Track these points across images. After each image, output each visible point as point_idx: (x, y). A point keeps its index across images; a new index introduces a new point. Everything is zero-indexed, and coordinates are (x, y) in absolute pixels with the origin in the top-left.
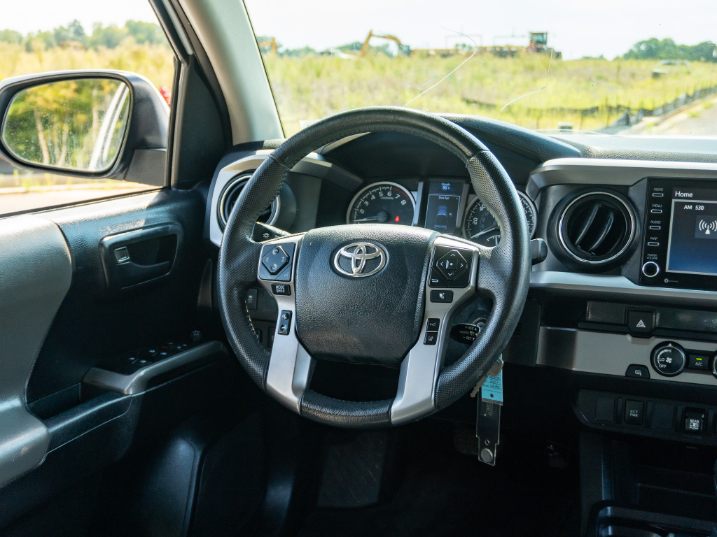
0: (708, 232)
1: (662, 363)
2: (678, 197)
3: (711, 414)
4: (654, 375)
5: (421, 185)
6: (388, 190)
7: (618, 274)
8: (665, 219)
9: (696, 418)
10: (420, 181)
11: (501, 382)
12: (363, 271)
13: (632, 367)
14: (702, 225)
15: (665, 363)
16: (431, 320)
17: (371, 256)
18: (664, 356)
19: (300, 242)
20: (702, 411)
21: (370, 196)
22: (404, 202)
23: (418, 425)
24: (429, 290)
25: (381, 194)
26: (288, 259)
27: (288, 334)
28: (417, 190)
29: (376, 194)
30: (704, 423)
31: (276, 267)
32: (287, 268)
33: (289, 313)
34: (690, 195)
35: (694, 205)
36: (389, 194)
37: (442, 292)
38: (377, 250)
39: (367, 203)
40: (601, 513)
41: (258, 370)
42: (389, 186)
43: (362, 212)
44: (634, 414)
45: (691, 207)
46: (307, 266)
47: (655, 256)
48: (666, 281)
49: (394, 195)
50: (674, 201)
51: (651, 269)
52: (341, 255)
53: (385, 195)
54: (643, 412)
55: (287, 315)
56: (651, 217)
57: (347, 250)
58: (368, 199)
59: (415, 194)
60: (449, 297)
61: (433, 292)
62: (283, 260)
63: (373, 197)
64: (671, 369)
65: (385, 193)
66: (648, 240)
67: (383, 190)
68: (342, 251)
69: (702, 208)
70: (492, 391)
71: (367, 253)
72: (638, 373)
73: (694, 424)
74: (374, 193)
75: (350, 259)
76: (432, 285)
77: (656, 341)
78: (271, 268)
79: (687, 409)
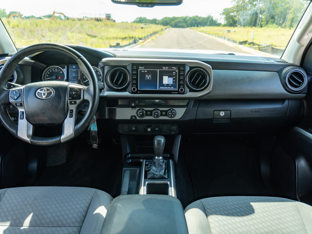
0: (148, 78)
1: (139, 114)
2: (140, 69)
3: (153, 126)
4: (138, 118)
5: (66, 67)
6: (56, 68)
7: (126, 91)
8: (137, 75)
9: (149, 128)
10: (66, 65)
11: (96, 125)
12: (46, 97)
13: (132, 116)
14: (147, 76)
15: (140, 114)
16: (71, 110)
17: (48, 92)
18: (140, 112)
19: (24, 89)
20: (151, 126)
21: (50, 71)
22: (61, 72)
23: (70, 142)
24: (69, 101)
25: (53, 70)
26: (20, 94)
27: (23, 119)
28: (65, 68)
29: (52, 70)
30: (152, 129)
31: (16, 97)
32: (20, 97)
33: (23, 112)
34: (143, 68)
35: (144, 70)
36: (56, 70)
37: (73, 101)
38: (51, 90)
39: (49, 73)
40: (127, 156)
41: (14, 132)
42: (56, 67)
43: (48, 76)
44: (134, 129)
45: (144, 71)
46: (27, 96)
47: (135, 86)
48: (139, 92)
49: (58, 70)
50: (139, 70)
51: (134, 89)
52: (38, 92)
53: (55, 70)
54: (136, 128)
55: (22, 113)
56: (133, 74)
57: (40, 90)
58: (49, 72)
59: (64, 69)
60: (75, 103)
61: (70, 102)
62: (18, 95)
63: (51, 71)
64: (142, 116)
65: (55, 69)
66: (133, 81)
67: (54, 69)
68: (39, 91)
69: (146, 71)
70: (94, 128)
71: (47, 91)
72: (134, 118)
73: (149, 130)
74: (51, 70)
75: (42, 93)
76: (70, 99)
77: (137, 109)
78: (14, 98)
79: (147, 126)
